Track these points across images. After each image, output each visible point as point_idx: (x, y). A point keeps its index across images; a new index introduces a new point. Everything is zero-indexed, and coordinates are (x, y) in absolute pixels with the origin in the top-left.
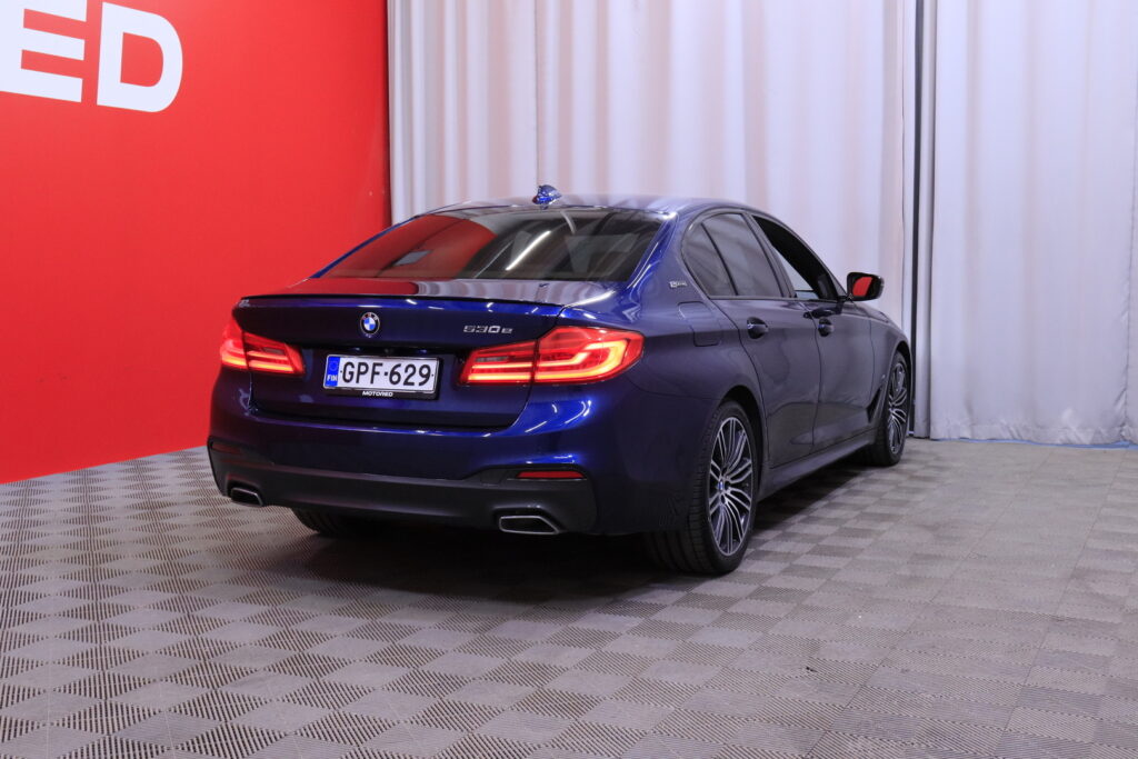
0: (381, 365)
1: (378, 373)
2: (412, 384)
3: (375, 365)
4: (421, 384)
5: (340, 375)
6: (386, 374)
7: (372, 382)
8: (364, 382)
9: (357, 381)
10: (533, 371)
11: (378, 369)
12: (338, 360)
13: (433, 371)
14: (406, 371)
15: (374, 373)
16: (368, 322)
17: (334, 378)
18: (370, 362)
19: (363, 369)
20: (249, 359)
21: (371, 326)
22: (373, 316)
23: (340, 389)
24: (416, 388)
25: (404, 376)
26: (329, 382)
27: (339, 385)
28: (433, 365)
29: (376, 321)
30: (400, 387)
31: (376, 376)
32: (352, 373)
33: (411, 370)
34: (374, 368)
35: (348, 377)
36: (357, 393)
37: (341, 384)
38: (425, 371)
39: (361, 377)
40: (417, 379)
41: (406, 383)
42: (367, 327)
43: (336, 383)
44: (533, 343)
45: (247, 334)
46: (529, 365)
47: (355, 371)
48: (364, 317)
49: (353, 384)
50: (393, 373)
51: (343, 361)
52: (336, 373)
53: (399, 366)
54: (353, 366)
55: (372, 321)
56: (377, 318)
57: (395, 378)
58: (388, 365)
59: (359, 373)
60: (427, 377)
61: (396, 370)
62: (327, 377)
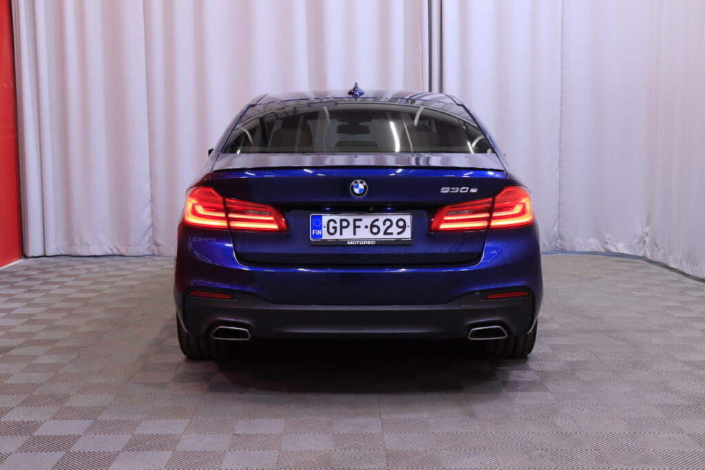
0: (361, 220)
1: (359, 227)
2: (392, 234)
3: (355, 221)
4: (399, 233)
5: (325, 230)
6: (366, 227)
7: (355, 234)
8: (348, 234)
9: (341, 234)
10: (489, 219)
11: (358, 223)
12: (321, 216)
13: (409, 223)
14: (384, 224)
15: (355, 227)
16: (357, 187)
17: (319, 232)
18: (351, 219)
19: (345, 224)
20: (229, 220)
21: (360, 190)
22: (362, 183)
23: (326, 241)
24: (395, 236)
25: (383, 229)
26: (315, 236)
27: (324, 238)
28: (408, 218)
29: (365, 186)
30: (381, 236)
31: (357, 229)
32: (335, 228)
33: (388, 223)
34: (354, 224)
35: (332, 231)
36: (342, 244)
37: (326, 236)
38: (401, 224)
39: (344, 230)
40: (395, 229)
41: (385, 233)
42: (357, 191)
43: (321, 236)
44: (490, 199)
45: (227, 200)
46: (486, 215)
47: (338, 225)
48: (353, 183)
49: (337, 236)
50: (372, 226)
51: (326, 218)
52: (320, 228)
53: (377, 220)
54: (335, 222)
55: (361, 186)
56: (365, 183)
57: (375, 230)
58: (367, 220)
59: (342, 227)
60: (404, 227)
61: (375, 224)
62: (312, 232)
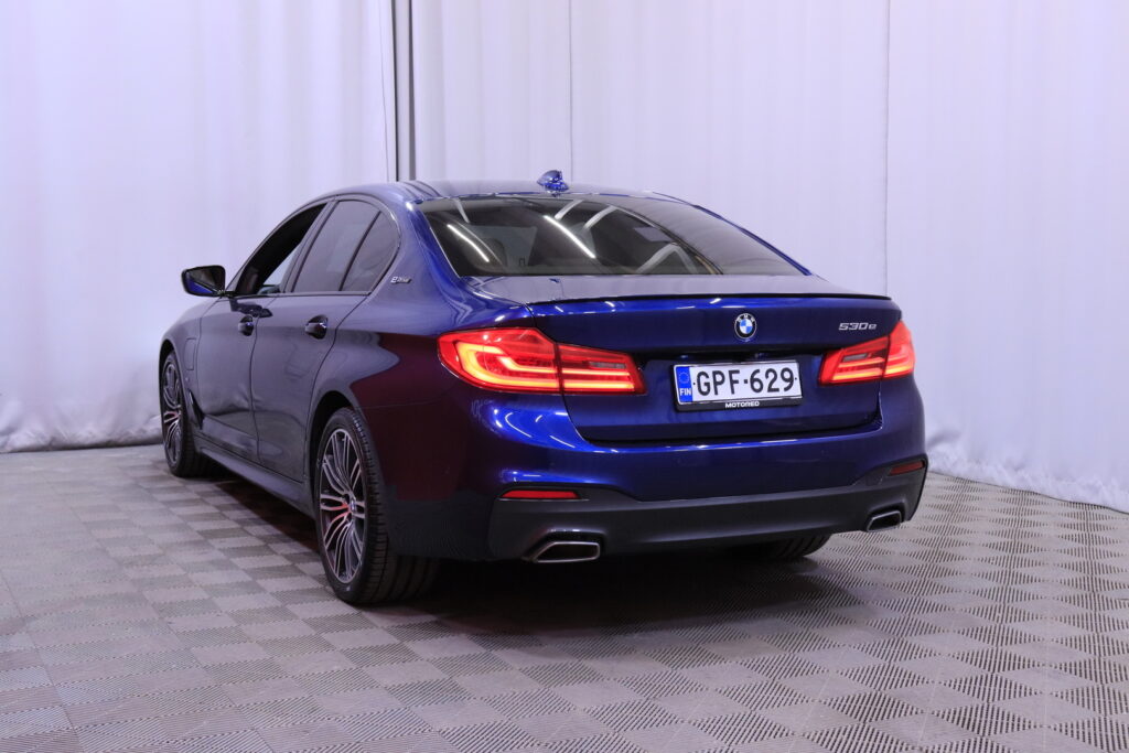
0: (737, 372)
1: (737, 382)
2: (777, 390)
3: (731, 373)
4: (786, 389)
5: (695, 388)
6: (746, 382)
7: (733, 392)
8: (724, 393)
9: (716, 393)
10: (883, 366)
11: (735, 377)
12: (687, 369)
13: (796, 374)
14: (767, 376)
15: (733, 382)
16: (744, 324)
17: (688, 392)
18: (725, 369)
19: (719, 378)
20: (561, 377)
21: (748, 328)
22: (749, 318)
23: (697, 403)
24: (782, 394)
25: (766, 383)
26: (683, 397)
27: (695, 399)
28: (794, 367)
29: (753, 323)
30: (765, 394)
31: (735, 385)
32: (707, 384)
33: (771, 375)
34: (731, 377)
35: (704, 389)
36: (719, 407)
37: (697, 397)
38: (787, 375)
39: (719, 387)
40: (780, 384)
41: (770, 390)
42: (743, 330)
43: (690, 397)
44: (886, 338)
45: (561, 347)
47: (711, 380)
48: (738, 319)
49: (711, 397)
50: (753, 380)
51: (694, 370)
52: (688, 386)
53: (758, 371)
54: (707, 377)
55: (749, 323)
56: (753, 319)
57: (757, 385)
58: (745, 371)
59: (716, 383)
60: (791, 380)
61: (756, 377)
62: (680, 392)
